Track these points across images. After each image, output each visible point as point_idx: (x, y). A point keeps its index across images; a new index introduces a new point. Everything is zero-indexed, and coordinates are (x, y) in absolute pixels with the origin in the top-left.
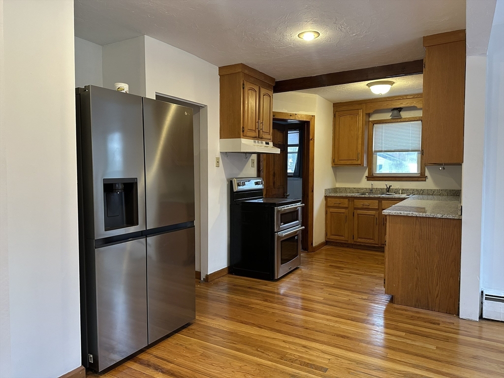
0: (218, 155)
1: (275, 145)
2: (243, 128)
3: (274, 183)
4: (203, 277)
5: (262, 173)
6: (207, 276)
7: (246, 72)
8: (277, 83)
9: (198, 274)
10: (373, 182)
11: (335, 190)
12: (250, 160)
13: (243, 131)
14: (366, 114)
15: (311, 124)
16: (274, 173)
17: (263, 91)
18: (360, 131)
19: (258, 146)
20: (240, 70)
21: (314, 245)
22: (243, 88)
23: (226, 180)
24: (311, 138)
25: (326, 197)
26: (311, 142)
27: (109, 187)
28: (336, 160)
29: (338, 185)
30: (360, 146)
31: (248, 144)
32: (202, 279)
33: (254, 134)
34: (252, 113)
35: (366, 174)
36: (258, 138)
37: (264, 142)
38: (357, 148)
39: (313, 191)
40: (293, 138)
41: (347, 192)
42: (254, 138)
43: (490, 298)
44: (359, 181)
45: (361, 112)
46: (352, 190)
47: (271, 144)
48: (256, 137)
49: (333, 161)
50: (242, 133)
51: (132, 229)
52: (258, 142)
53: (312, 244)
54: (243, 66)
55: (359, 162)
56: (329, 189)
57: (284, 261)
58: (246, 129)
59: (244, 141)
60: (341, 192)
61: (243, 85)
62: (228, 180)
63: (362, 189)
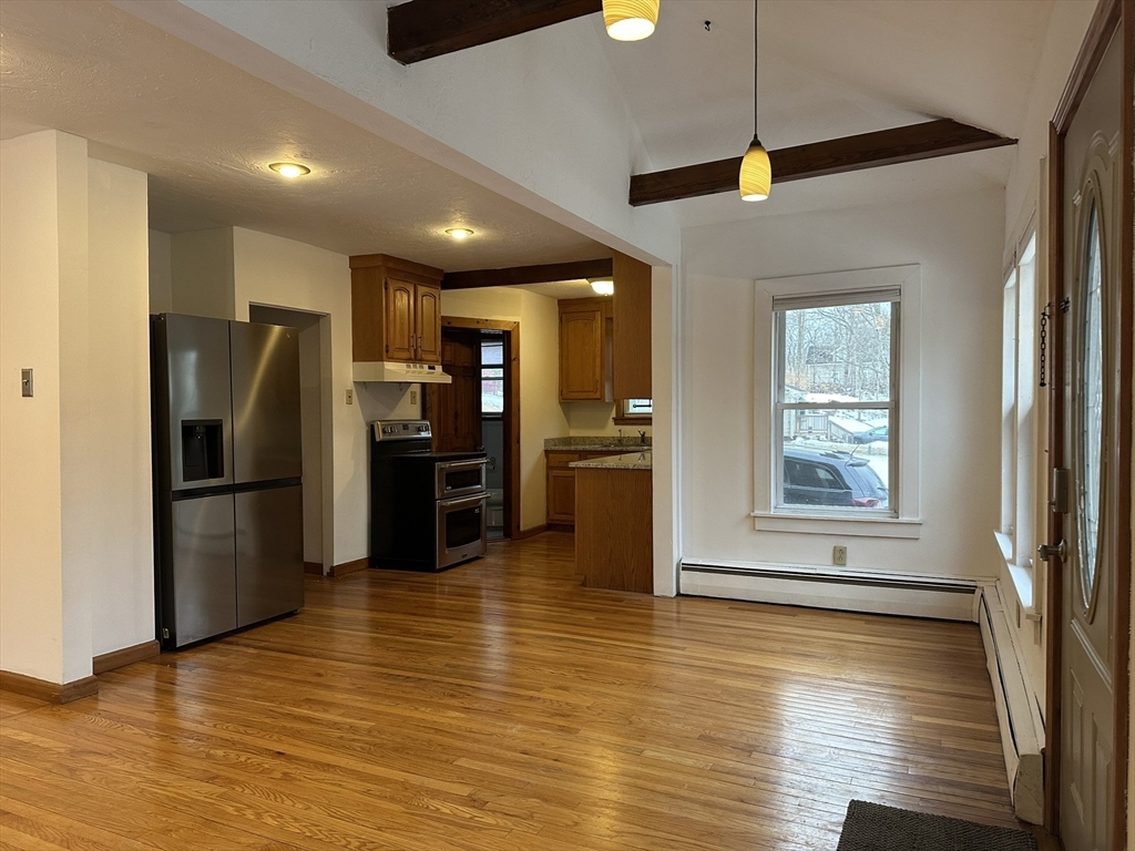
0: (350, 386)
1: (446, 370)
2: (387, 346)
3: (456, 429)
4: (326, 570)
5: (429, 414)
6: (332, 568)
7: (390, 265)
8: (446, 274)
9: (319, 567)
10: (623, 428)
11: (567, 440)
12: (408, 393)
13: (387, 351)
14: (607, 319)
15: (513, 334)
16: (456, 414)
17: (422, 290)
18: (599, 345)
19: (414, 372)
20: (380, 263)
21: (522, 529)
22: (386, 289)
23: (364, 424)
24: (513, 357)
25: (547, 452)
26: (514, 363)
27: (189, 429)
28: (564, 392)
29: (573, 433)
30: (598, 370)
31: (395, 370)
32: (325, 574)
33: (405, 355)
34: (402, 324)
35: (613, 415)
36: (415, 359)
37: (426, 366)
38: (594, 374)
39: (519, 442)
40: (492, 354)
41: (585, 444)
42: (407, 360)
43: (688, 568)
44: (603, 426)
45: (598, 315)
46: (591, 440)
47: (439, 369)
48: (411, 359)
49: (561, 393)
50: (385, 353)
51: (214, 482)
52: (415, 367)
53: (519, 527)
54: (386, 258)
55: (598, 395)
56: (553, 440)
57: (451, 544)
58: (391, 349)
59: (389, 366)
60: (577, 444)
61: (386, 283)
62: (367, 424)
63: (608, 438)
